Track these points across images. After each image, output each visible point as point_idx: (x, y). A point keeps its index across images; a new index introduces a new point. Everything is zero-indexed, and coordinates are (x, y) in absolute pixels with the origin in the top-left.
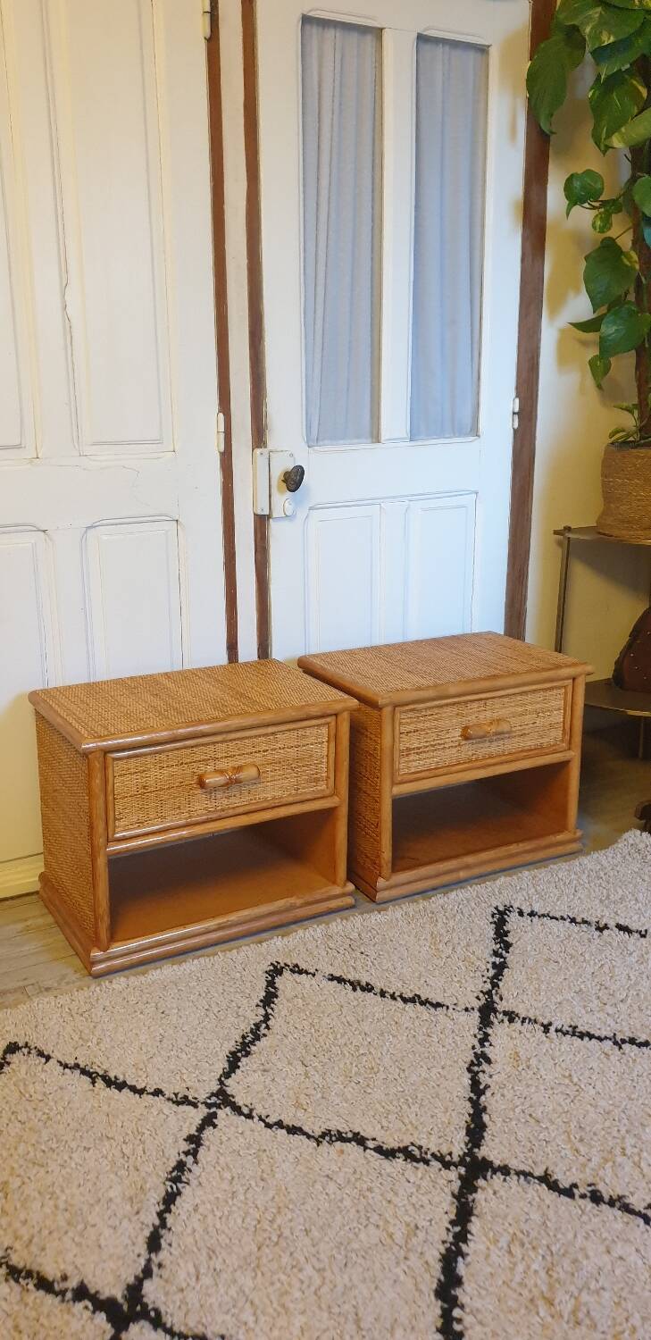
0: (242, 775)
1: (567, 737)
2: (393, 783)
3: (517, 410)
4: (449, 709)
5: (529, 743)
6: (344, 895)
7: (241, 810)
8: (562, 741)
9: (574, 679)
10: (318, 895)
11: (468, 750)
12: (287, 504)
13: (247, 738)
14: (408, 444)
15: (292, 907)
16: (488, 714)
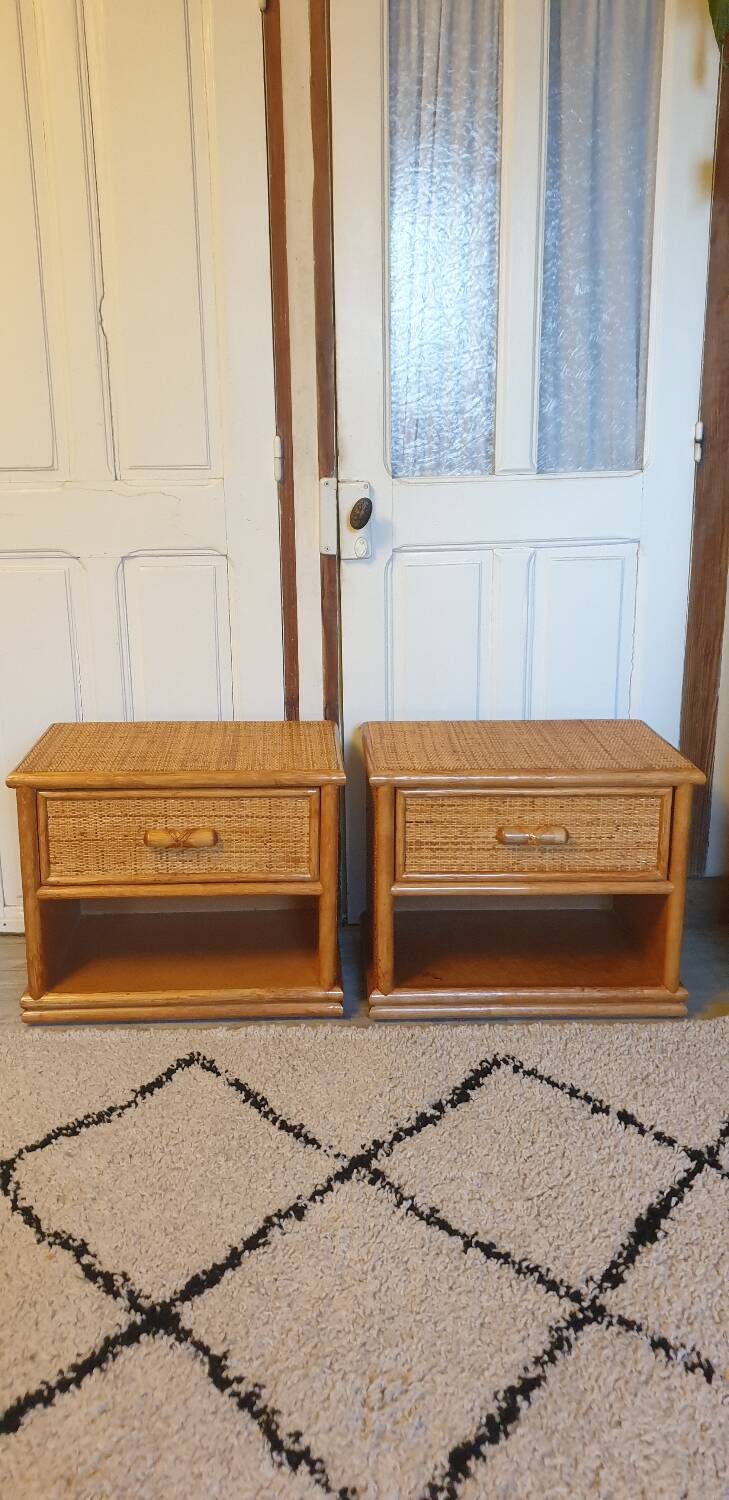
0: (194, 839)
1: (664, 864)
2: (394, 880)
3: (699, 437)
4: (477, 802)
5: (603, 862)
6: (328, 1000)
7: (195, 878)
8: (657, 868)
9: (675, 789)
10: (293, 993)
11: (506, 857)
12: (358, 544)
13: (206, 798)
14: (536, 477)
15: (259, 1001)
16: (538, 816)
